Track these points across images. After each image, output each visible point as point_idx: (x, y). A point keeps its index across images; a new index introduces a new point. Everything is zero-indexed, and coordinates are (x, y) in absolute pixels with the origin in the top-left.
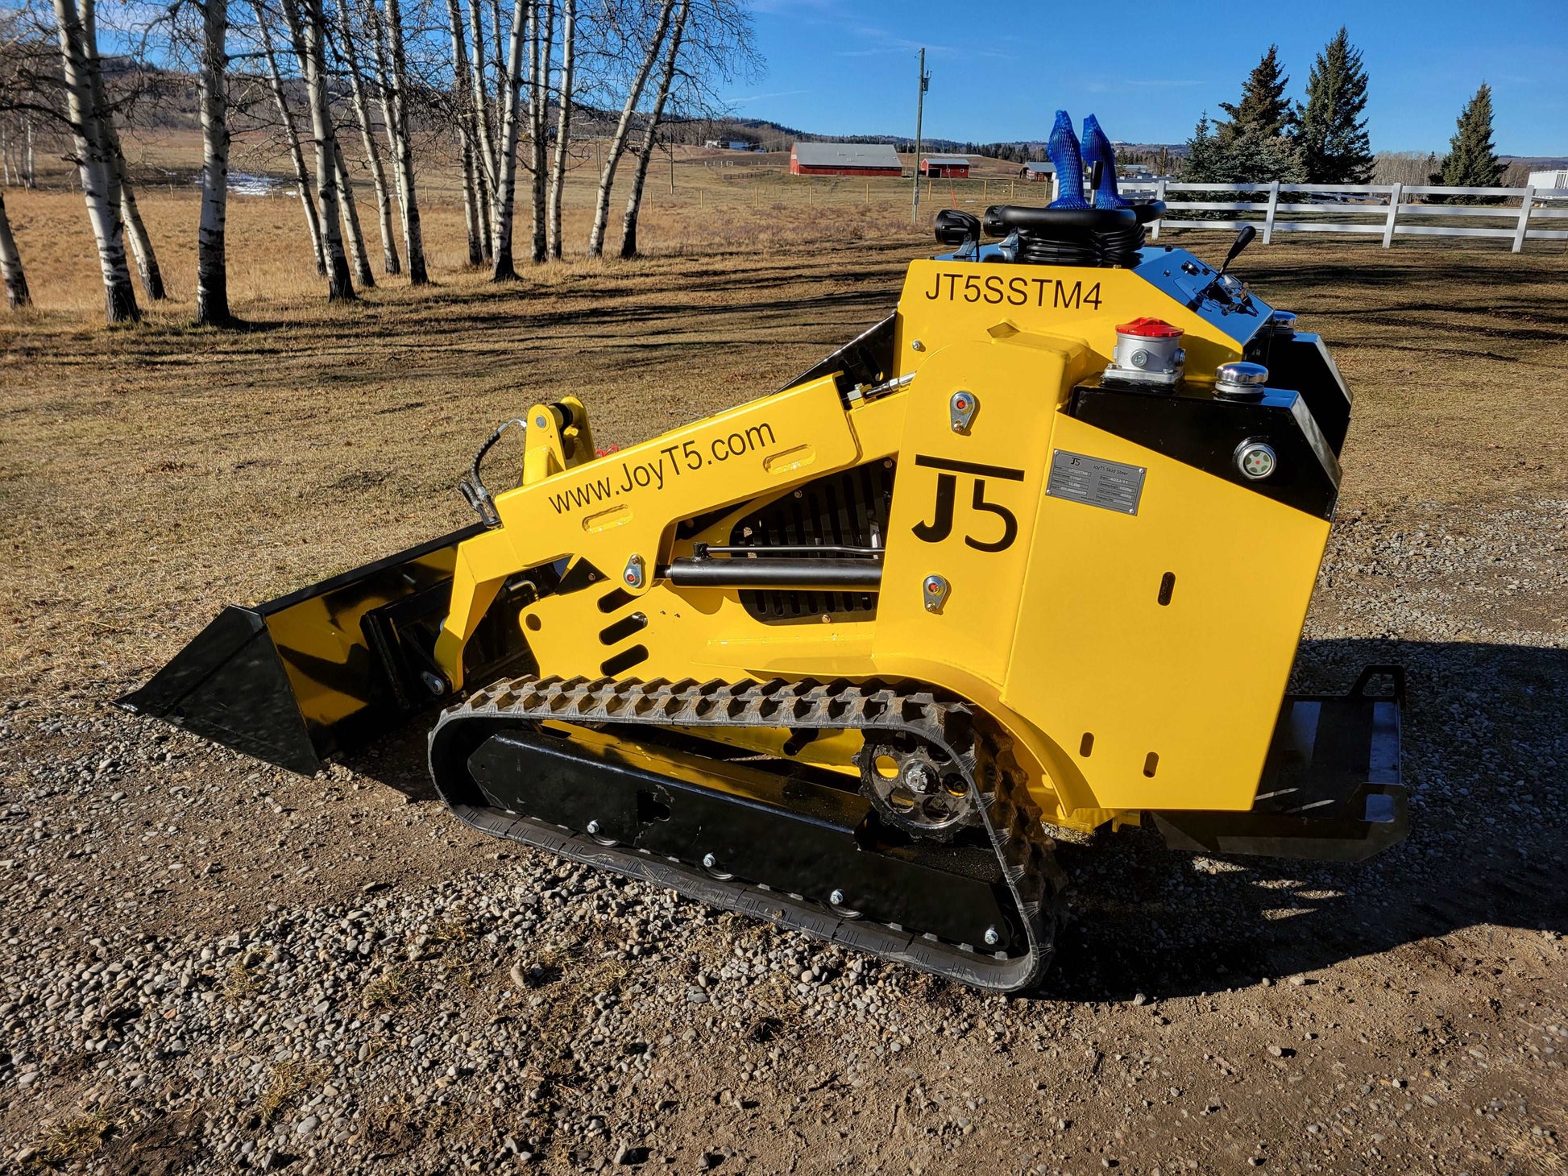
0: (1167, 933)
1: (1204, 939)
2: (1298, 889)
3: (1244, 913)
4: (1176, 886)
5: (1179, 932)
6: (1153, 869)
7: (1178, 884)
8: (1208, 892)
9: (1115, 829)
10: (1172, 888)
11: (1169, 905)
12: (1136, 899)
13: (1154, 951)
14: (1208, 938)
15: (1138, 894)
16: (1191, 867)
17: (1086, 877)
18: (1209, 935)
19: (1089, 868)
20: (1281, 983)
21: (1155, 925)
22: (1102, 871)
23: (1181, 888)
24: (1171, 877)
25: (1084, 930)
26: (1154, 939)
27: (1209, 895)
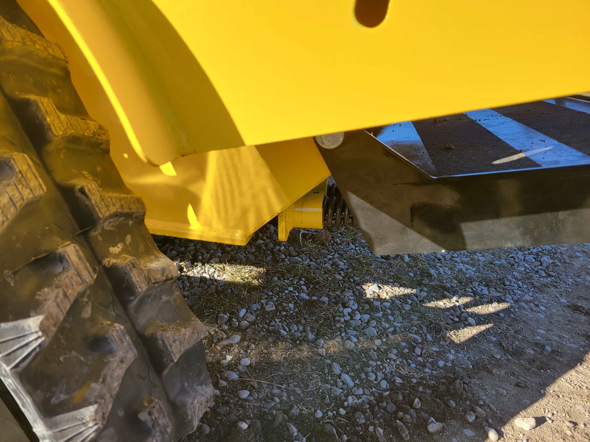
0: (353, 379)
1: (399, 380)
2: (466, 306)
3: (429, 337)
4: (352, 315)
5: (367, 374)
6: (325, 299)
7: (353, 311)
8: (385, 315)
9: (283, 236)
10: (348, 318)
11: (349, 339)
12: (311, 336)
13: (342, 411)
14: (401, 377)
15: (312, 331)
16: (362, 293)
17: (252, 318)
18: (404, 372)
19: (255, 307)
20: (506, 429)
21: (337, 369)
22: (270, 307)
23: (358, 316)
24: (345, 306)
25: (245, 394)
26: (339, 391)
27: (388, 321)
